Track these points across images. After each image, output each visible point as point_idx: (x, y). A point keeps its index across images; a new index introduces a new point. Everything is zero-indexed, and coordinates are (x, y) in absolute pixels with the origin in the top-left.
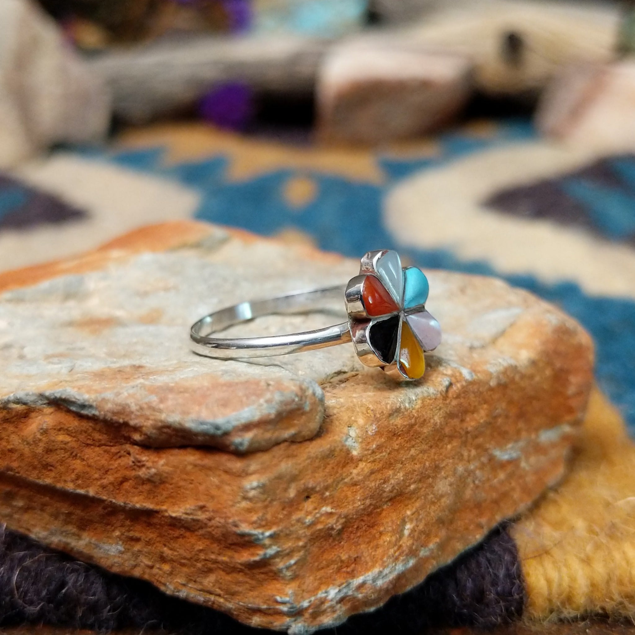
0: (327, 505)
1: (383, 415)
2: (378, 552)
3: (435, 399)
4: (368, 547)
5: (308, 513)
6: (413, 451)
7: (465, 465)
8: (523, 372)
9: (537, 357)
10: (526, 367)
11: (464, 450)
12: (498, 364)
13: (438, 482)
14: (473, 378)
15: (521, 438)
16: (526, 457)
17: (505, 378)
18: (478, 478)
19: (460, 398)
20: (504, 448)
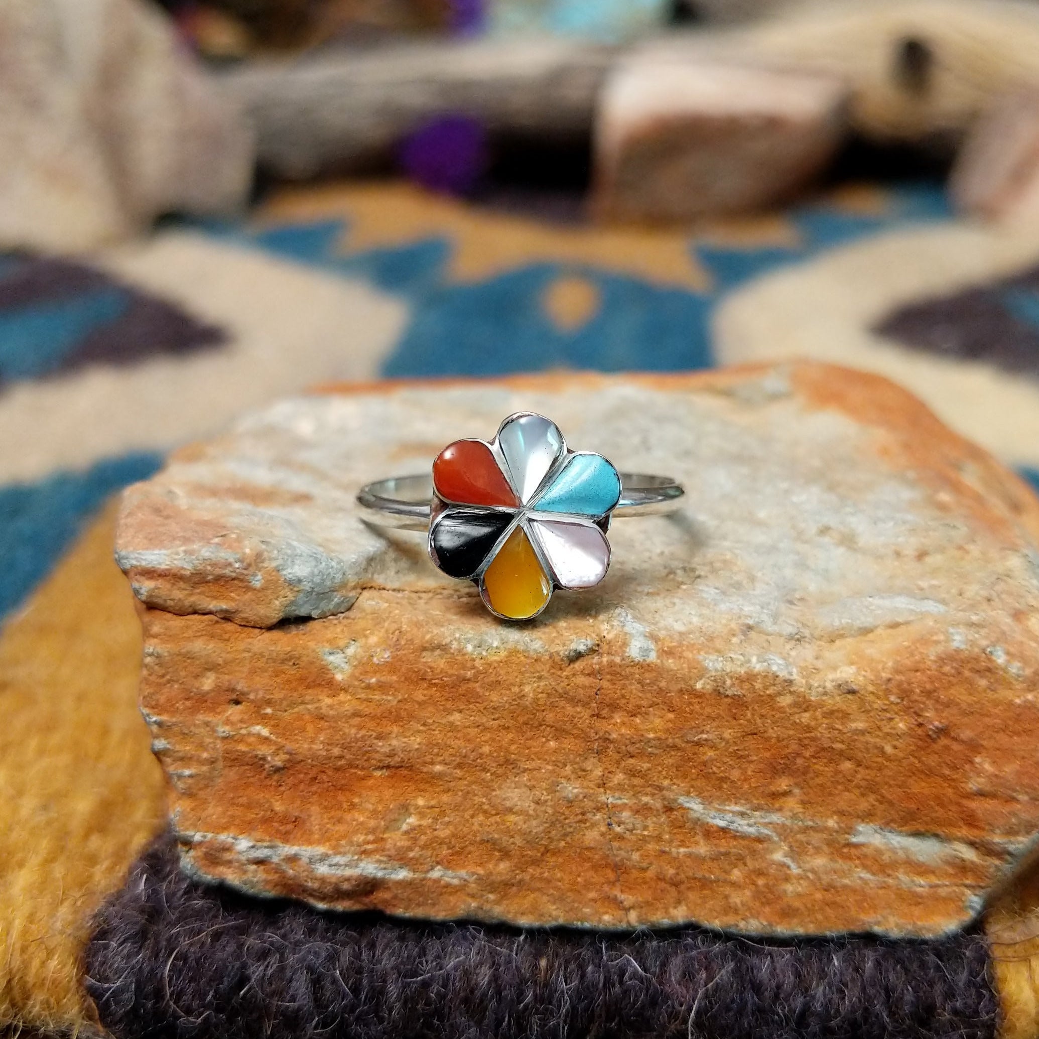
0: (265, 725)
1: (412, 644)
2: (337, 828)
3: (536, 660)
4: (323, 813)
5: (227, 722)
6: (456, 717)
7: (588, 787)
8: (813, 698)
9: (871, 688)
10: (825, 694)
11: (594, 764)
12: (739, 663)
13: (509, 788)
14: (648, 660)
15: (780, 809)
16: (795, 849)
17: (742, 688)
18: (624, 823)
19: (601, 680)
20: (717, 806)
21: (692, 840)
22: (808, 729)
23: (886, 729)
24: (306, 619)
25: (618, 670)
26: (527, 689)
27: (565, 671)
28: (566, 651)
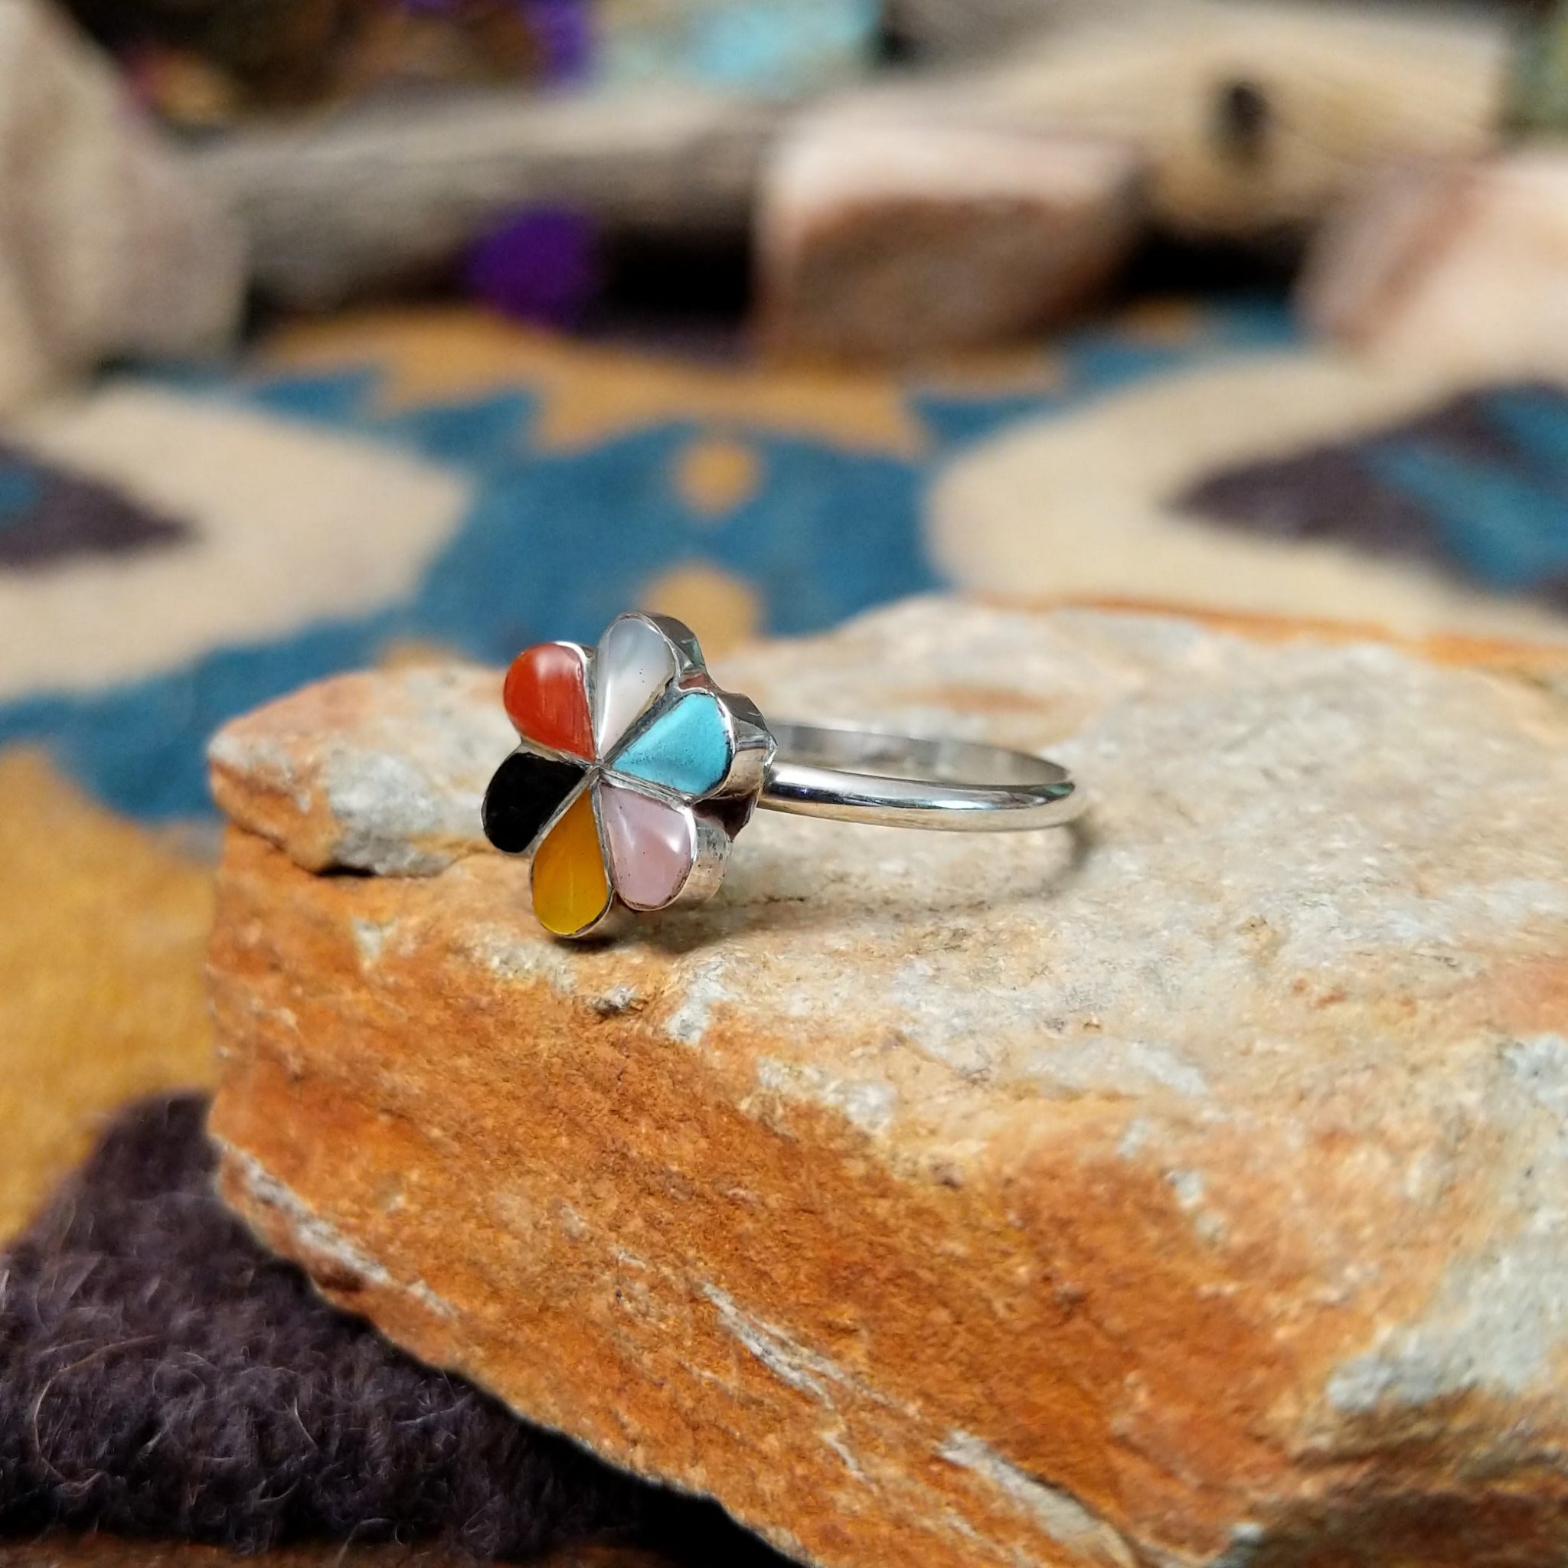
0: (293, 1011)
1: (440, 938)
2: (330, 1182)
3: (559, 1003)
4: (325, 1156)
5: (263, 994)
6: (464, 1062)
7: (598, 1225)
8: (896, 1177)
9: (981, 1187)
10: (914, 1175)
11: (609, 1191)
12: (805, 1084)
13: (510, 1191)
14: (688, 1043)
15: (837, 1356)
16: (855, 1433)
17: (796, 1127)
18: (636, 1300)
19: (628, 1057)
20: (752, 1317)
21: (723, 1362)
22: (883, 1228)
23: (998, 1270)
24: (364, 873)
25: (648, 1047)
26: (543, 1044)
27: (588, 1030)
28: (595, 998)
